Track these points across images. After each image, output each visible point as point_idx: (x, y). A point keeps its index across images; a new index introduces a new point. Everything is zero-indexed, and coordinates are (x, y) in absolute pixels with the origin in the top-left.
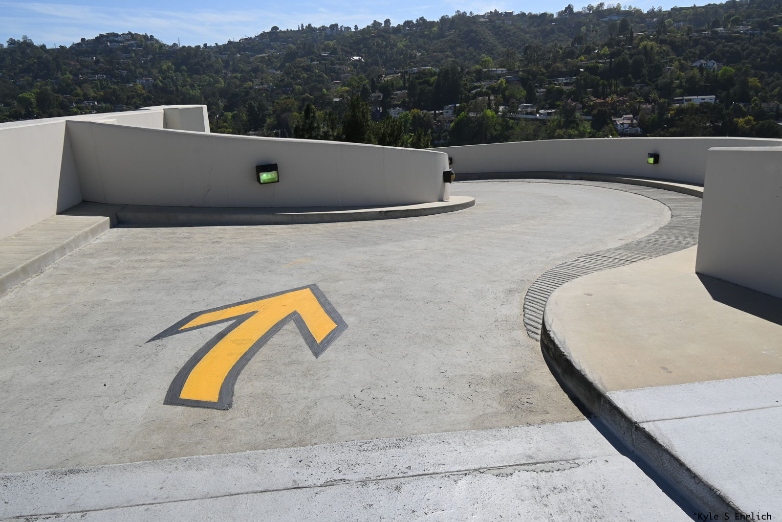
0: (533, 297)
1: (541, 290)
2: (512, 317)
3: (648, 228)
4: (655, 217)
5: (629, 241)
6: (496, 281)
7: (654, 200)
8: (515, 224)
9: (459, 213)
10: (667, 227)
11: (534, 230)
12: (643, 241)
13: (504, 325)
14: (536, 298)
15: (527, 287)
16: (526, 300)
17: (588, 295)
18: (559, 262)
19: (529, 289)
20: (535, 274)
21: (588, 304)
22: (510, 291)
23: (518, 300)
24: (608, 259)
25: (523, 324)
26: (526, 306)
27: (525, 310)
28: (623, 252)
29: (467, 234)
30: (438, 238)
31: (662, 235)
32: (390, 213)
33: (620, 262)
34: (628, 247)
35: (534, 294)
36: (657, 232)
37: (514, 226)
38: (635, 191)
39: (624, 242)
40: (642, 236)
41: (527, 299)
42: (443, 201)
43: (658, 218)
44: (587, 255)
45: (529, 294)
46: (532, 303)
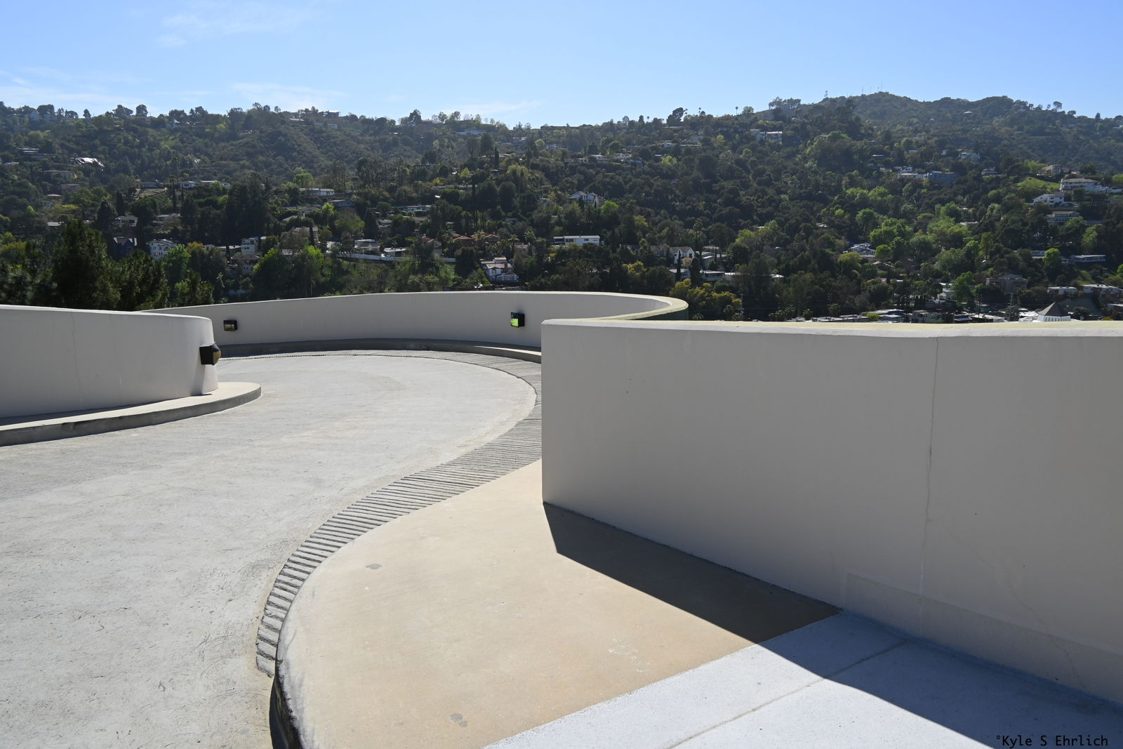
0: (290, 576)
1: (309, 559)
2: (238, 627)
3: (502, 423)
4: (515, 404)
5: (470, 449)
6: (236, 549)
7: (518, 377)
8: (308, 429)
9: (223, 414)
10: (526, 421)
11: (337, 438)
12: (490, 447)
13: (218, 648)
14: (295, 577)
15: (287, 555)
16: (278, 584)
17: (375, 567)
18: (358, 496)
19: (289, 560)
20: (310, 525)
21: (367, 588)
22: (255, 568)
23: (263, 586)
24: (434, 485)
25: (254, 639)
26: (272, 599)
27: (268, 607)
28: (458, 469)
29: (217, 457)
30: (161, 467)
31: (517, 435)
32: (85, 425)
33: (449, 487)
34: (465, 461)
35: (295, 569)
36: (512, 430)
37: (306, 434)
38: (495, 366)
39: (463, 451)
40: (490, 439)
41: (279, 581)
42: (201, 395)
43: (517, 407)
44: (406, 478)
45: (286, 571)
46: (285, 590)
